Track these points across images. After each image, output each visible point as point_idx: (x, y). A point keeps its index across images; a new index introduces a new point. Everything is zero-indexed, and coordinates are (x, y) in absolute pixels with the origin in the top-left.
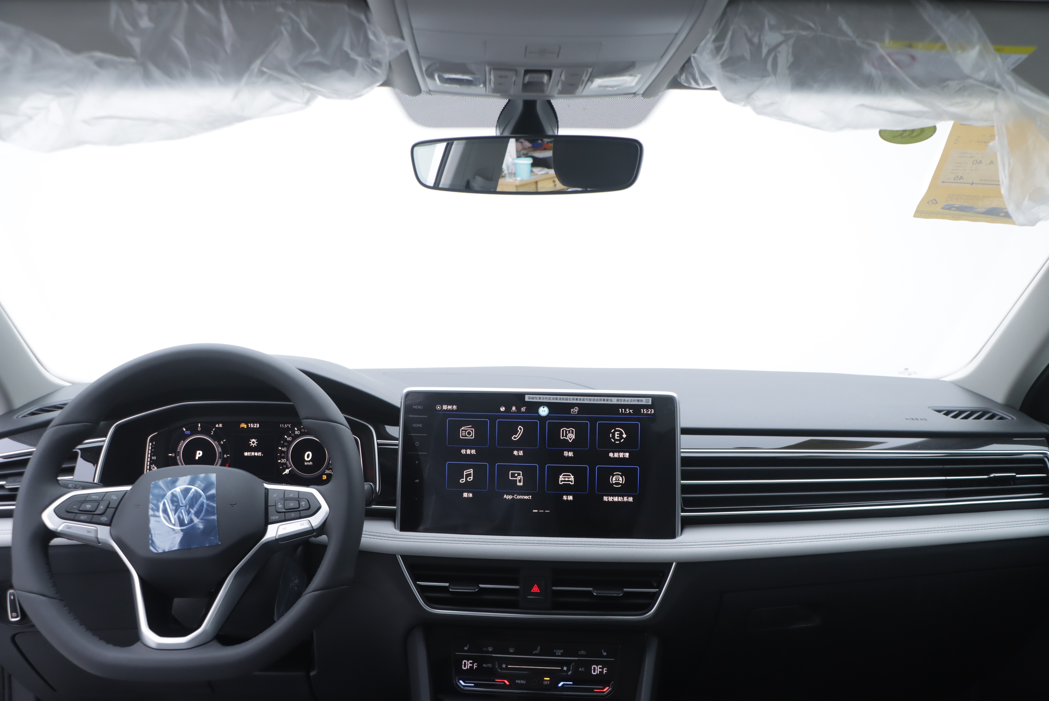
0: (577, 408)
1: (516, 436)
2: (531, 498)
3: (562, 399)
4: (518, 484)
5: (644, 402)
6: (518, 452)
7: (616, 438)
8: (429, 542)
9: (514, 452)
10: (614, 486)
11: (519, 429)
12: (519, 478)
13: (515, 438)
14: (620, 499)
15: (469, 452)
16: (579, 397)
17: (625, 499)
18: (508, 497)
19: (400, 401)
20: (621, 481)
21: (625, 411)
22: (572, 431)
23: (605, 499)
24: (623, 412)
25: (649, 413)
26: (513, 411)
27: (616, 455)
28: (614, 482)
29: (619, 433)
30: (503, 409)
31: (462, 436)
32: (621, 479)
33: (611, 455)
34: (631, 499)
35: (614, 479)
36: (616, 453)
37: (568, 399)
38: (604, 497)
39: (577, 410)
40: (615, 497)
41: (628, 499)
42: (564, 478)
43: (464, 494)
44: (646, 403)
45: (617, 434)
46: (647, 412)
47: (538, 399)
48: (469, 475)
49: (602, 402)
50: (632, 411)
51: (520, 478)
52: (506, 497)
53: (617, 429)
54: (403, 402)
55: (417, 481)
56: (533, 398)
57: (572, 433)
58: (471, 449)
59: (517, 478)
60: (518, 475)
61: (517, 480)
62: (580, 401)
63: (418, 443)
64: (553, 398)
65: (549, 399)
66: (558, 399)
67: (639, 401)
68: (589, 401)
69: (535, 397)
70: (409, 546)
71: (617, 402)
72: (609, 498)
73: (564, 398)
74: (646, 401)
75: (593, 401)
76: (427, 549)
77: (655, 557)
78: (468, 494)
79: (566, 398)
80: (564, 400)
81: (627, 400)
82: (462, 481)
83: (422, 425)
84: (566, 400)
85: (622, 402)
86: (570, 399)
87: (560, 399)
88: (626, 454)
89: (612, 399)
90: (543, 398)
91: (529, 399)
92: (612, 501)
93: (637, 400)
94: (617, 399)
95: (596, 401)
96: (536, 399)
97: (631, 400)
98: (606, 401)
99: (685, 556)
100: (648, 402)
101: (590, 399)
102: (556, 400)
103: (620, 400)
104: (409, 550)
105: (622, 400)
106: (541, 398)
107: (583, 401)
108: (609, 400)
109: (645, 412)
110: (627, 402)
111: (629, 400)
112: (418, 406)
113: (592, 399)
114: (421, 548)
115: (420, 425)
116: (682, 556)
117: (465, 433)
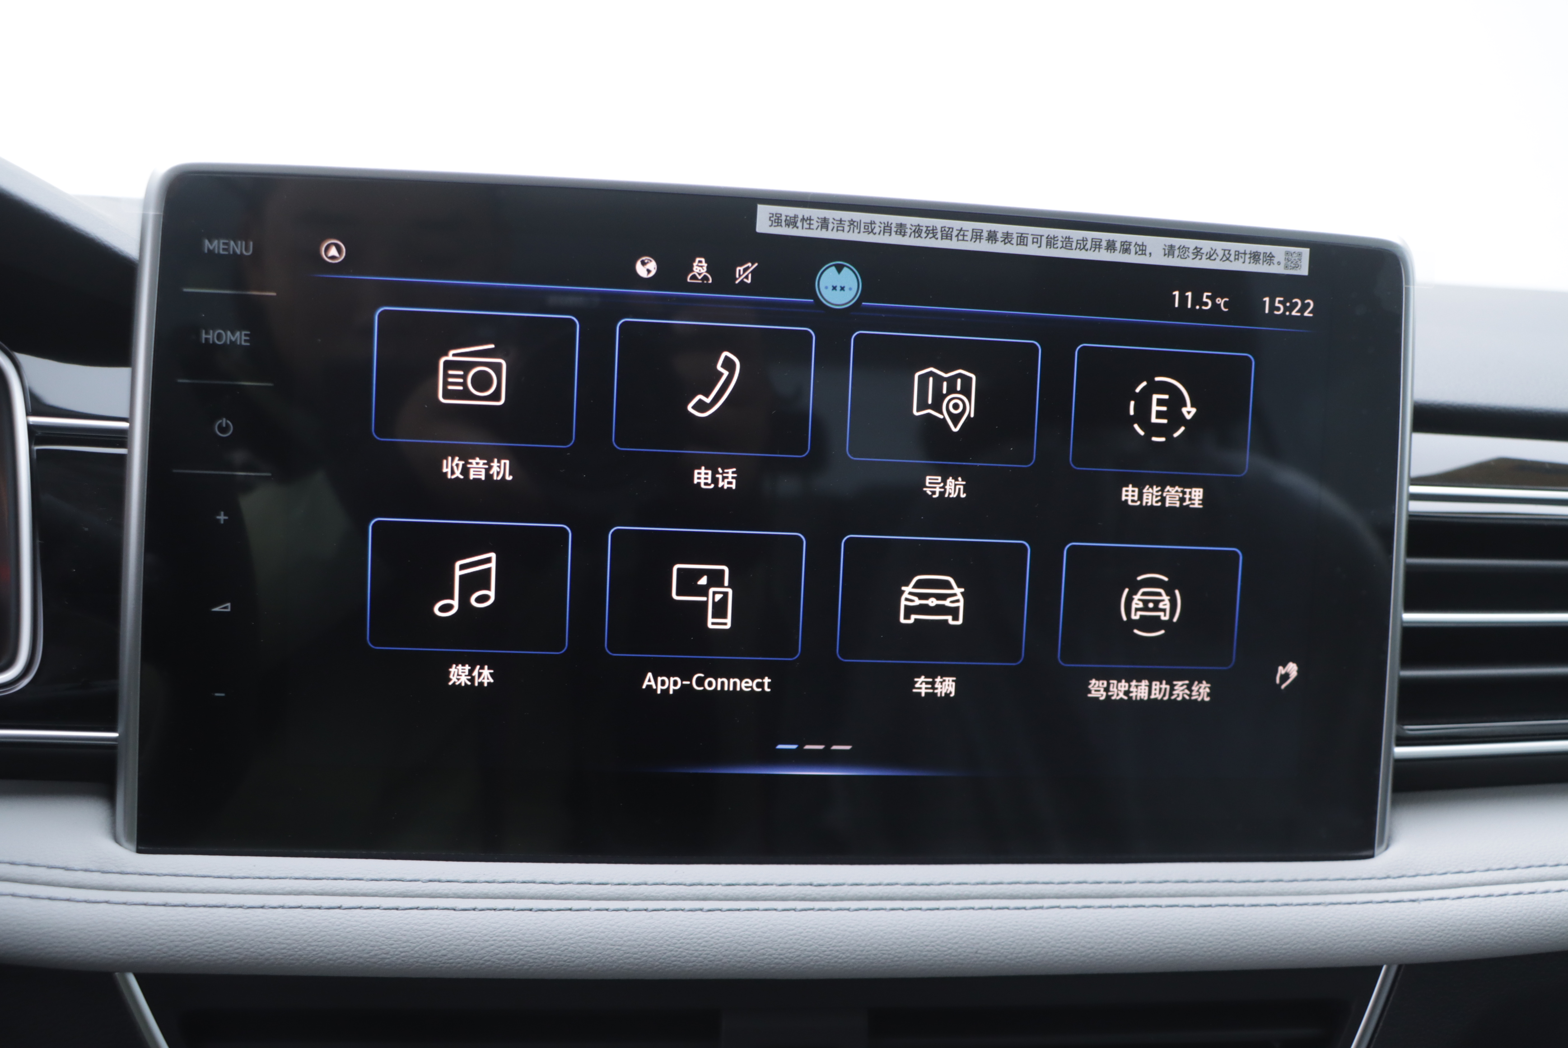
1: (708, 400)
2: (767, 689)
3: (928, 232)
4: (711, 623)
6: (715, 472)
7: (1154, 420)
8: (283, 907)
9: (696, 476)
10: (1135, 631)
11: (723, 366)
12: (714, 595)
13: (700, 406)
14: (1158, 690)
15: (477, 469)
16: (1001, 228)
17: (1180, 690)
18: (663, 683)
19: (138, 222)
20: (1164, 610)
21: (1197, 300)
22: (966, 381)
23: (1097, 689)
24: (1189, 306)
25: (1294, 313)
26: (694, 277)
27: (1151, 496)
28: (1135, 617)
29: (1166, 397)
30: (646, 268)
31: (447, 394)
32: (1165, 604)
33: (1129, 494)
34: (1202, 691)
35: (1137, 603)
36: (1151, 487)
37: (955, 233)
38: (1093, 681)
40: (1139, 680)
41: (1191, 691)
42: (921, 596)
43: (453, 670)
44: (1286, 267)
45: (1160, 402)
46: (1286, 309)
47: (815, 224)
48: (478, 581)
49: (1103, 256)
50: (1226, 305)
51: (718, 597)
52: (653, 683)
53: (1157, 379)
54: (156, 217)
55: (225, 608)
56: (792, 222)
57: (966, 391)
58: (489, 456)
59: (707, 595)
60: (711, 584)
61: (706, 603)
62: (1007, 243)
63: (224, 425)
64: (884, 227)
65: (866, 227)
66: (907, 228)
67: (1259, 258)
68: (1047, 247)
69: (800, 217)
70: (180, 933)
71: (1168, 257)
72: (1113, 688)
73: (933, 226)
74: (1285, 259)
75: (1062, 247)
76: (271, 943)
77: (1315, 945)
78: (471, 672)
79: (942, 227)
80: (936, 235)
81: (1209, 250)
82: (446, 608)
83: (246, 335)
84: (942, 239)
85: (1188, 258)
86: (962, 233)
87: (914, 231)
88: (1190, 493)
89: (1144, 244)
90: (839, 222)
91: (775, 226)
92: (1126, 698)
93: (1250, 254)
94: (1165, 245)
95: (1076, 249)
96: (806, 226)
97: (1225, 250)
98: (1120, 252)
99: (1438, 939)
100: (1294, 266)
101: (1051, 238)
102: (898, 233)
103: (1179, 248)
104: (178, 949)
105: (1189, 248)
106: (831, 220)
107: (1022, 243)
108: (1133, 248)
109: (1276, 313)
110: (1207, 259)
111: (1215, 250)
112: (232, 243)
113: (1057, 237)
114: (243, 941)
115: (238, 334)
116: (1429, 940)
117: (461, 380)
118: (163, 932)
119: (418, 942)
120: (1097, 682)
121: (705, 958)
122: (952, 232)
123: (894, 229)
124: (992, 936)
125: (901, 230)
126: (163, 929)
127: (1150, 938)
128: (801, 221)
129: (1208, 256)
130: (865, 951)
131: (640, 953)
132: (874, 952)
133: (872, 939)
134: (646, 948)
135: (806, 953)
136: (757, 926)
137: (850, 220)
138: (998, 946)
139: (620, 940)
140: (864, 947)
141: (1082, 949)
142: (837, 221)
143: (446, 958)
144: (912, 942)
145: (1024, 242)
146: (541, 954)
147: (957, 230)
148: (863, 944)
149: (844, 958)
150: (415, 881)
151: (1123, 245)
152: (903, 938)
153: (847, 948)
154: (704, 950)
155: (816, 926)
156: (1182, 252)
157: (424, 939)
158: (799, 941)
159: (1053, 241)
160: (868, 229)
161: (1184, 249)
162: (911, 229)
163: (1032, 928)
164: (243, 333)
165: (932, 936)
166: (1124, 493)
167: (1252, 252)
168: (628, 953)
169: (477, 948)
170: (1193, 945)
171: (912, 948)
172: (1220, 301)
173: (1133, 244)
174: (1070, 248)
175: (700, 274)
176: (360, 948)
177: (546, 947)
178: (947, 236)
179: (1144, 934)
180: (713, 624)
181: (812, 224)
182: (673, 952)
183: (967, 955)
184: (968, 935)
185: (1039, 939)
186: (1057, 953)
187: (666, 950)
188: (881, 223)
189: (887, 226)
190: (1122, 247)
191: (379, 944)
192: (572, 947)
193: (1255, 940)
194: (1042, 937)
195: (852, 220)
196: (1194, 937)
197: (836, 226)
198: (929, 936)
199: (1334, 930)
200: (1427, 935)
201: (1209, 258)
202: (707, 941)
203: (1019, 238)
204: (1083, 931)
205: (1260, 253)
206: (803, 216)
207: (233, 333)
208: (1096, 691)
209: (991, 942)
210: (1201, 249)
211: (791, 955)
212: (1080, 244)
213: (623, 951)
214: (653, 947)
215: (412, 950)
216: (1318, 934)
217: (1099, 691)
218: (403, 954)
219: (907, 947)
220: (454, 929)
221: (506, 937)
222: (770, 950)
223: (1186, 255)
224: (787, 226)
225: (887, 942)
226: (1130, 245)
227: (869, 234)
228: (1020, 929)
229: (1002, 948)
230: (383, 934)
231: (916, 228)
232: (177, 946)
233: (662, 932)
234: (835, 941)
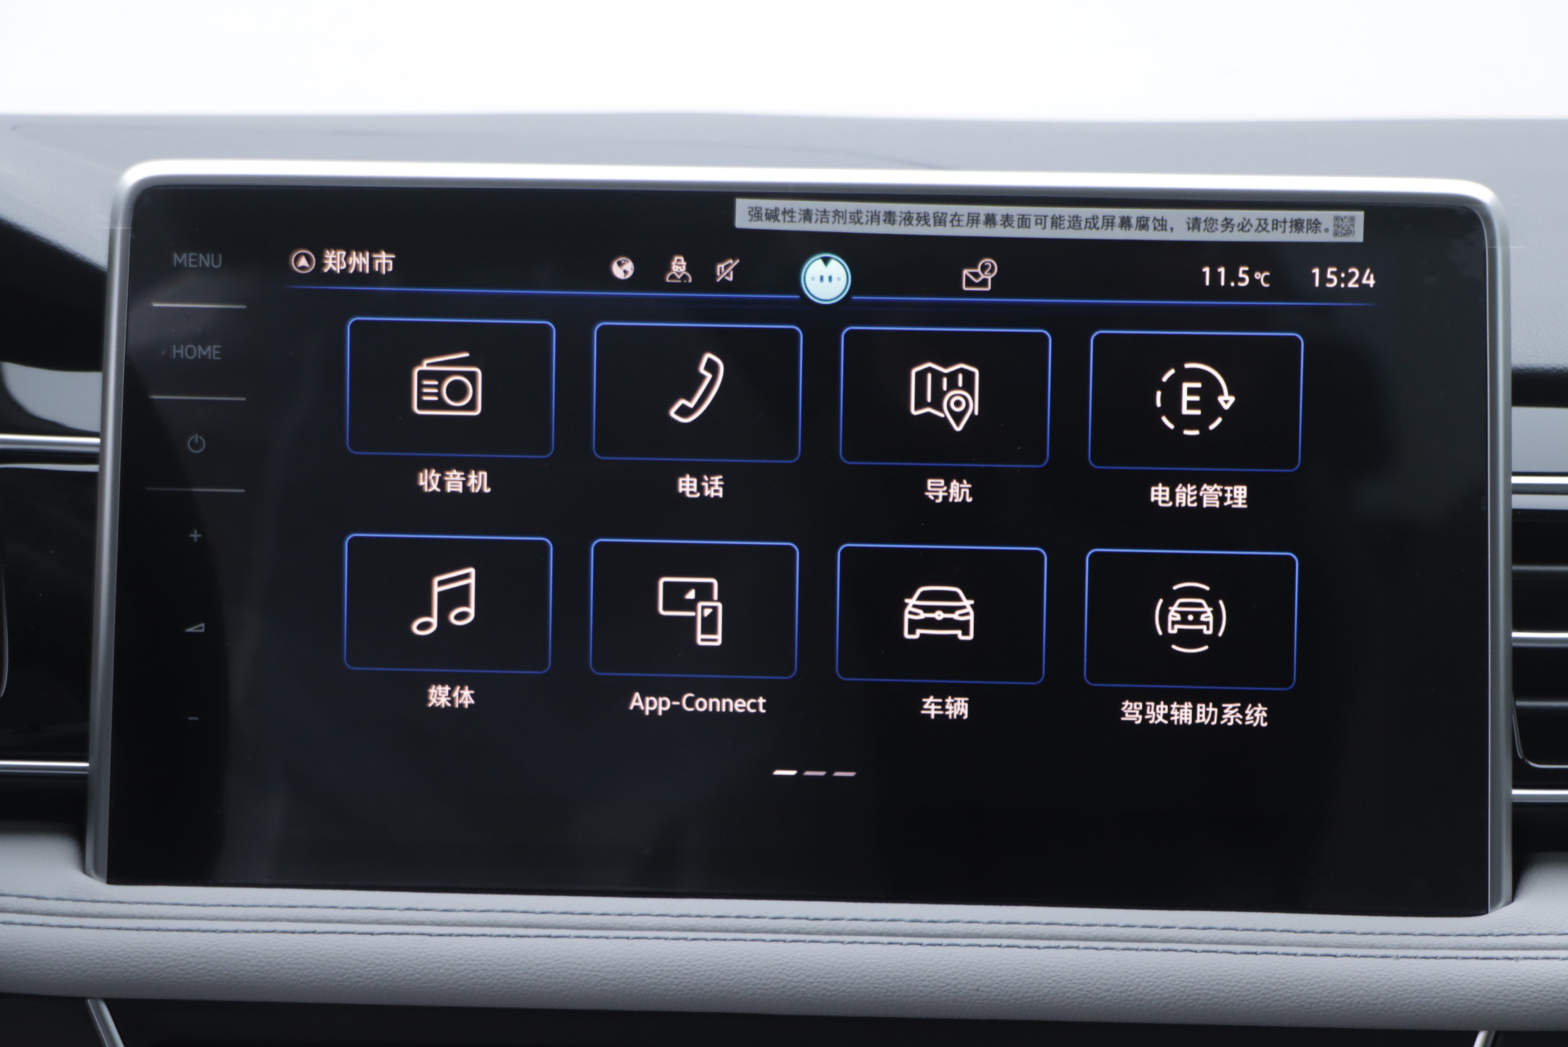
0: (988, 261)
1: (691, 405)
2: (762, 711)
3: (919, 219)
4: (701, 639)
5: (1327, 230)
6: (700, 480)
7: (1185, 411)
8: (256, 932)
9: (681, 484)
10: (1174, 647)
11: (706, 368)
12: (703, 610)
13: (684, 411)
14: (1205, 714)
15: (454, 481)
16: (999, 211)
17: (1231, 713)
18: (651, 703)
19: (106, 227)
20: (1207, 624)
21: (1232, 275)
22: (969, 376)
23: (1131, 711)
24: (1223, 283)
25: (1351, 285)
26: (673, 277)
27: (1185, 496)
28: (1173, 631)
29: (1198, 385)
30: (623, 269)
31: (422, 405)
32: (1208, 615)
33: (1159, 494)
34: (1257, 715)
35: (1173, 614)
36: (1185, 486)
37: (949, 218)
38: (1127, 703)
39: (992, 271)
40: (1181, 702)
41: (1245, 715)
42: (926, 609)
43: (432, 690)
44: (1336, 234)
45: (1191, 392)
46: (1340, 280)
47: (797, 217)
48: (458, 597)
49: (1117, 234)
50: (1266, 279)
51: (707, 612)
52: (640, 704)
53: (1188, 366)
54: (124, 232)
55: (198, 628)
56: (772, 215)
57: (968, 386)
58: (466, 468)
59: (694, 609)
60: (699, 597)
61: (694, 619)
62: (1007, 226)
63: (197, 441)
64: (872, 216)
65: (853, 217)
66: (896, 216)
67: (1302, 226)
68: (1052, 228)
69: (782, 210)
70: (153, 955)
71: (1193, 231)
72: (1150, 710)
73: (925, 213)
74: (1335, 225)
75: (1070, 227)
76: (245, 965)
77: (1376, 999)
78: (450, 692)
79: (934, 213)
80: (928, 221)
81: (1241, 220)
82: (424, 626)
83: (217, 349)
84: (935, 225)
85: (1216, 231)
86: (957, 218)
87: (904, 219)
88: (1232, 492)
89: (1165, 218)
90: (823, 213)
91: (755, 221)
92: (1166, 722)
93: (1292, 222)
94: (1189, 218)
95: (1085, 228)
96: (788, 218)
97: (1260, 220)
98: (1136, 229)
99: (1534, 1001)
100: (1346, 232)
101: (1057, 218)
102: (887, 222)
103: (1205, 221)
104: (152, 971)
105: (1217, 220)
106: (814, 212)
107: (1024, 226)
108: (1151, 224)
109: (1329, 285)
110: (1239, 231)
111: (1249, 220)
112: (201, 256)
113: (1063, 216)
114: (216, 964)
115: (209, 348)
116: (1521, 1002)
117: (436, 391)
118: (137, 954)
119: (392, 965)
120: (1131, 704)
121: (686, 987)
122: (945, 218)
123: (882, 218)
124: (996, 973)
125: (890, 219)
126: (137, 951)
127: (1177, 983)
128: (782, 214)
129: (1241, 227)
130: (855, 984)
131: (618, 980)
132: (866, 985)
133: (863, 971)
134: (625, 974)
135: (792, 984)
136: (741, 956)
137: (835, 210)
138: (1002, 984)
139: (598, 965)
140: (855, 979)
141: (1098, 991)
142: (821, 212)
143: (420, 981)
144: (907, 976)
145: (1026, 224)
146: (517, 978)
147: (951, 215)
148: (854, 976)
149: (833, 991)
150: (392, 909)
151: (1140, 221)
152: (897, 971)
153: (836, 980)
154: (684, 978)
155: (805, 957)
156: (1209, 225)
157: (398, 963)
158: (785, 971)
159: (1058, 221)
160: (854, 219)
161: (1211, 221)
162: (900, 217)
163: (1041, 966)
164: (214, 347)
165: (929, 971)
166: (1153, 493)
167: (1293, 220)
168: (605, 980)
169: (451, 972)
170: (1227, 993)
171: (907, 982)
172: (1259, 276)
173: (1151, 219)
174: (1078, 228)
175: (679, 273)
176: (333, 971)
177: (522, 972)
178: (940, 223)
179: (1170, 978)
180: (703, 640)
181: (795, 217)
182: (652, 980)
183: (967, 993)
184: (969, 971)
185: (1049, 979)
186: (1068, 995)
187: (646, 977)
188: (868, 212)
189: (875, 215)
190: (1139, 224)
191: (352, 966)
192: (549, 972)
193: (1302, 990)
194: (1052, 977)
195: (837, 211)
196: (1228, 983)
197: (819, 217)
198: (926, 971)
199: (1400, 984)
200: (1519, 995)
201: (1242, 229)
202: (687, 969)
203: (1020, 221)
204: (1100, 972)
205: (1304, 220)
206: (785, 209)
207: (204, 348)
208: (1130, 714)
209: (994, 978)
210: (1231, 220)
211: (776, 986)
212: (1090, 222)
213: (601, 977)
214: (632, 974)
215: (386, 973)
216: (1379, 987)
217: (1134, 714)
218: (376, 978)
219: (901, 981)
220: (428, 953)
221: (481, 962)
222: (753, 979)
223: (1214, 228)
224: (768, 220)
225: (879, 975)
226: (1147, 220)
227: (855, 224)
228: (1028, 967)
229: (1006, 987)
230: (356, 957)
231: (906, 216)
232: (150, 968)
233: (642, 958)
234: (824, 972)
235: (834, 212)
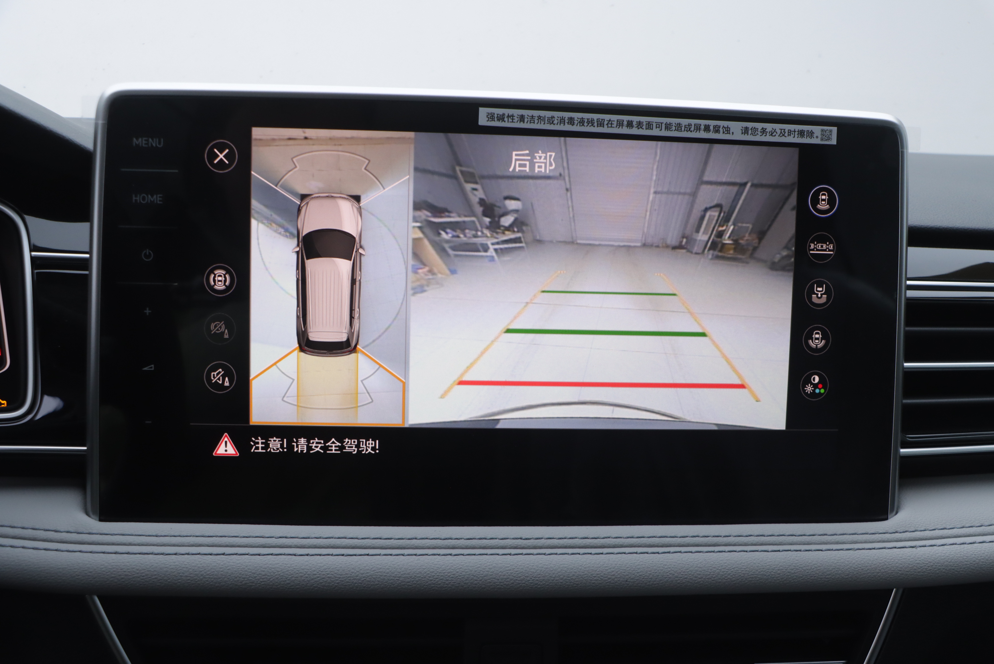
3: (588, 122)
8: (188, 554)
16: (635, 119)
37: (606, 122)
44: (822, 140)
47: (516, 119)
49: (702, 135)
54: (103, 124)
55: (150, 368)
56: (501, 118)
62: (640, 128)
63: (148, 254)
64: (560, 120)
66: (575, 120)
67: (804, 134)
68: (665, 130)
69: (506, 115)
70: (124, 570)
71: (744, 135)
73: (592, 119)
74: (821, 134)
75: (676, 130)
76: (181, 576)
77: (847, 575)
79: (597, 119)
80: (594, 124)
81: (771, 129)
83: (160, 197)
84: (598, 126)
85: (757, 135)
86: (610, 122)
87: (580, 122)
89: (729, 127)
91: (490, 121)
93: (798, 131)
94: (742, 127)
95: (684, 131)
96: (510, 120)
97: (781, 130)
98: (713, 132)
99: (929, 571)
100: (827, 138)
101: (668, 124)
102: (569, 123)
103: (751, 129)
104: (123, 580)
105: (758, 129)
106: (526, 116)
107: (649, 128)
108: (721, 130)
111: (775, 129)
112: (150, 140)
113: (672, 123)
114: (163, 575)
115: (155, 196)
116: (923, 572)
118: (114, 570)
119: (272, 575)
121: (452, 585)
122: (604, 122)
123: (566, 121)
124: (636, 570)
125: (571, 122)
126: (114, 568)
127: (740, 571)
128: (507, 117)
129: (771, 133)
130: (555, 580)
131: (411, 582)
132: (561, 581)
133: (559, 573)
134: (416, 579)
135: (517, 581)
136: (485, 565)
138: (641, 577)
139: (399, 574)
140: (554, 578)
141: (695, 579)
142: (530, 116)
143: (289, 585)
144: (585, 574)
145: (650, 127)
146: (349, 582)
148: (554, 576)
149: (541, 585)
150: (271, 537)
151: (715, 128)
152: (579, 572)
153: (543, 578)
154: (452, 580)
155: (523, 565)
156: (753, 131)
157: (275, 574)
158: (512, 574)
159: (669, 126)
160: (550, 121)
161: (755, 129)
162: (577, 121)
163: (662, 565)
164: (158, 196)
165: (597, 571)
167: (799, 131)
168: (404, 582)
169: (309, 579)
170: (767, 576)
171: (585, 578)
173: (722, 127)
174: (680, 130)
176: (236, 580)
177: (352, 578)
178: (601, 125)
179: (735, 569)
181: (514, 119)
182: (432, 581)
183: (621, 583)
184: (621, 570)
185: (668, 572)
186: (679, 581)
187: (428, 580)
188: (558, 117)
189: (562, 119)
191: (248, 576)
192: (369, 578)
193: (808, 572)
194: (670, 571)
195: (540, 116)
196: (768, 571)
197: (529, 120)
198: (596, 571)
199: (860, 566)
200: (921, 569)
201: (771, 135)
202: (454, 574)
203: (647, 125)
204: (696, 567)
205: (805, 131)
206: (508, 114)
207: (152, 196)
209: (636, 574)
210: (766, 129)
211: (508, 583)
212: (687, 128)
213: (401, 580)
214: (420, 578)
215: (268, 580)
216: (849, 568)
218: (263, 583)
219: (582, 577)
220: (295, 567)
221: (327, 572)
222: (494, 580)
223: (756, 133)
224: (498, 121)
225: (569, 575)
226: (719, 128)
227: (550, 124)
228: (655, 566)
229: (643, 578)
230: (250, 571)
231: (581, 120)
232: (122, 578)
233: (426, 568)
234: (536, 574)
235: (538, 116)
